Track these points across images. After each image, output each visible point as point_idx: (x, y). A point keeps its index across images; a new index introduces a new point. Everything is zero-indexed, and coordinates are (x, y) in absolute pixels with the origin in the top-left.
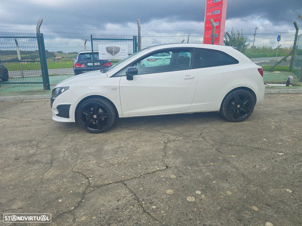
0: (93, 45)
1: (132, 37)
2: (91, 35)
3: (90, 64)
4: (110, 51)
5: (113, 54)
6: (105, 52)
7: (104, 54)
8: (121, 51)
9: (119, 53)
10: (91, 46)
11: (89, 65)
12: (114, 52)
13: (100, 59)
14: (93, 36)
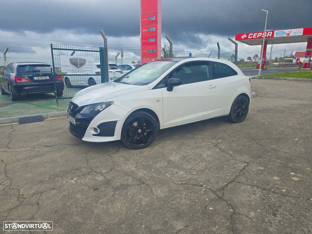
0: (54, 56)
1: (99, 48)
2: (51, 45)
3: (37, 78)
4: (75, 63)
5: (78, 66)
6: (69, 64)
7: (67, 66)
8: (87, 64)
9: (85, 66)
10: (51, 57)
11: (35, 79)
12: (79, 64)
13: (62, 72)
14: (53, 45)
